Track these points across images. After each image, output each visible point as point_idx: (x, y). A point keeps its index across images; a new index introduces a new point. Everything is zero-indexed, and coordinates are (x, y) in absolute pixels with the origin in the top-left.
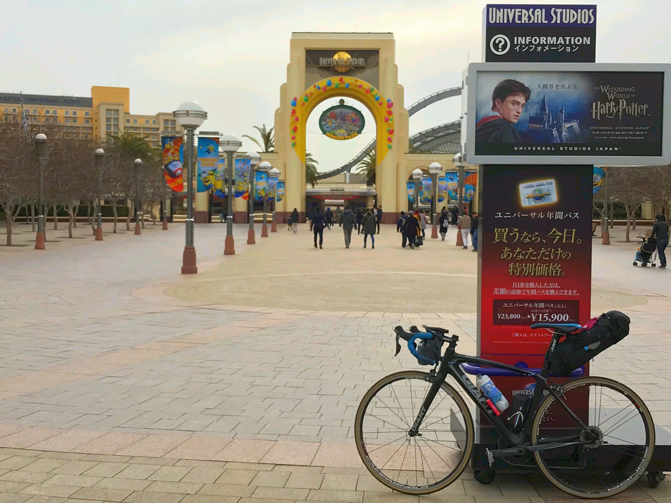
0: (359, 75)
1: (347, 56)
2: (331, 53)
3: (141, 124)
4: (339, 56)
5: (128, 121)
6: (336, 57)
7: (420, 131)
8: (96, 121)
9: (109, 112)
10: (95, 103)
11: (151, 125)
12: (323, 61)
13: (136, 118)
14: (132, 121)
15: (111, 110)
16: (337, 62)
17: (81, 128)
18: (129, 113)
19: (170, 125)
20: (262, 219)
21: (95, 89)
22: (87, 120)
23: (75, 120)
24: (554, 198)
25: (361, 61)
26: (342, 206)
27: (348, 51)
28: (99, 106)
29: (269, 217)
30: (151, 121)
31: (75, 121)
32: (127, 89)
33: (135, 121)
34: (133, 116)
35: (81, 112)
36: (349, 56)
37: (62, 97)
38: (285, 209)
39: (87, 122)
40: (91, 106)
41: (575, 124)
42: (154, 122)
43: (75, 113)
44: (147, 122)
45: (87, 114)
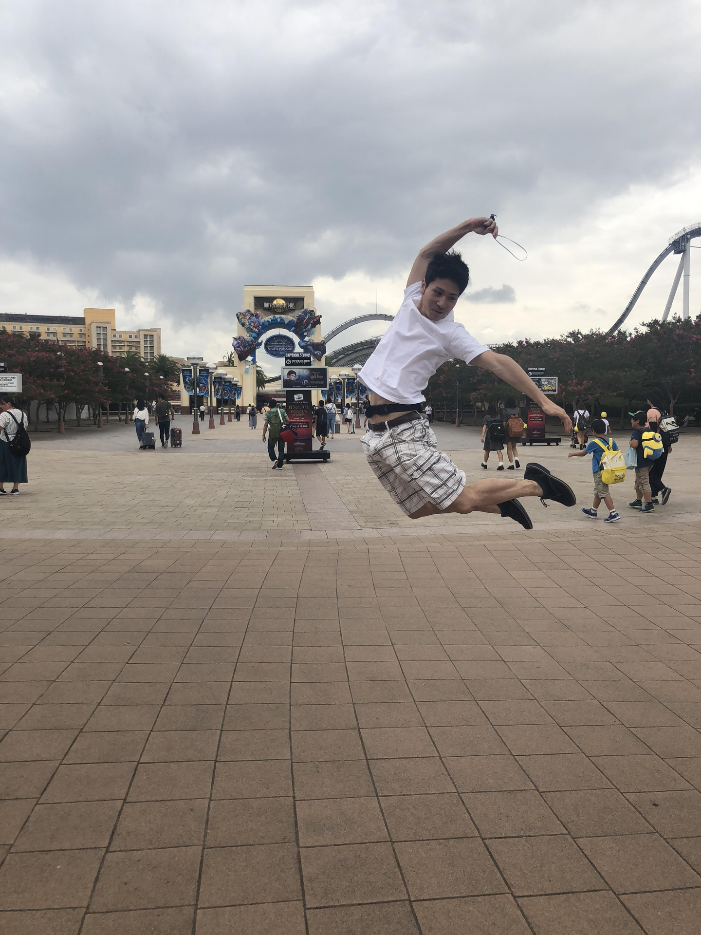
0: (291, 314)
1: (282, 302)
2: (272, 299)
3: (125, 338)
4: (277, 301)
5: (115, 336)
6: (275, 302)
7: (343, 347)
8: (89, 336)
9: (98, 329)
10: (87, 322)
11: (133, 339)
12: (266, 305)
13: (121, 334)
14: (118, 336)
15: (100, 327)
16: (276, 306)
17: (76, 342)
18: (115, 330)
19: (148, 339)
20: (228, 411)
21: (86, 311)
22: (81, 335)
23: (71, 334)
24: (302, 398)
25: (292, 305)
26: (284, 402)
27: (283, 298)
28: (90, 324)
29: (233, 410)
30: (133, 337)
31: (71, 336)
32: (115, 310)
33: (121, 336)
34: (118, 332)
35: (76, 329)
36: (284, 302)
37: (60, 317)
38: (243, 404)
39: (81, 337)
40: (84, 324)
41: (307, 381)
42: (136, 337)
43: (71, 330)
44: (130, 337)
45: (81, 330)
